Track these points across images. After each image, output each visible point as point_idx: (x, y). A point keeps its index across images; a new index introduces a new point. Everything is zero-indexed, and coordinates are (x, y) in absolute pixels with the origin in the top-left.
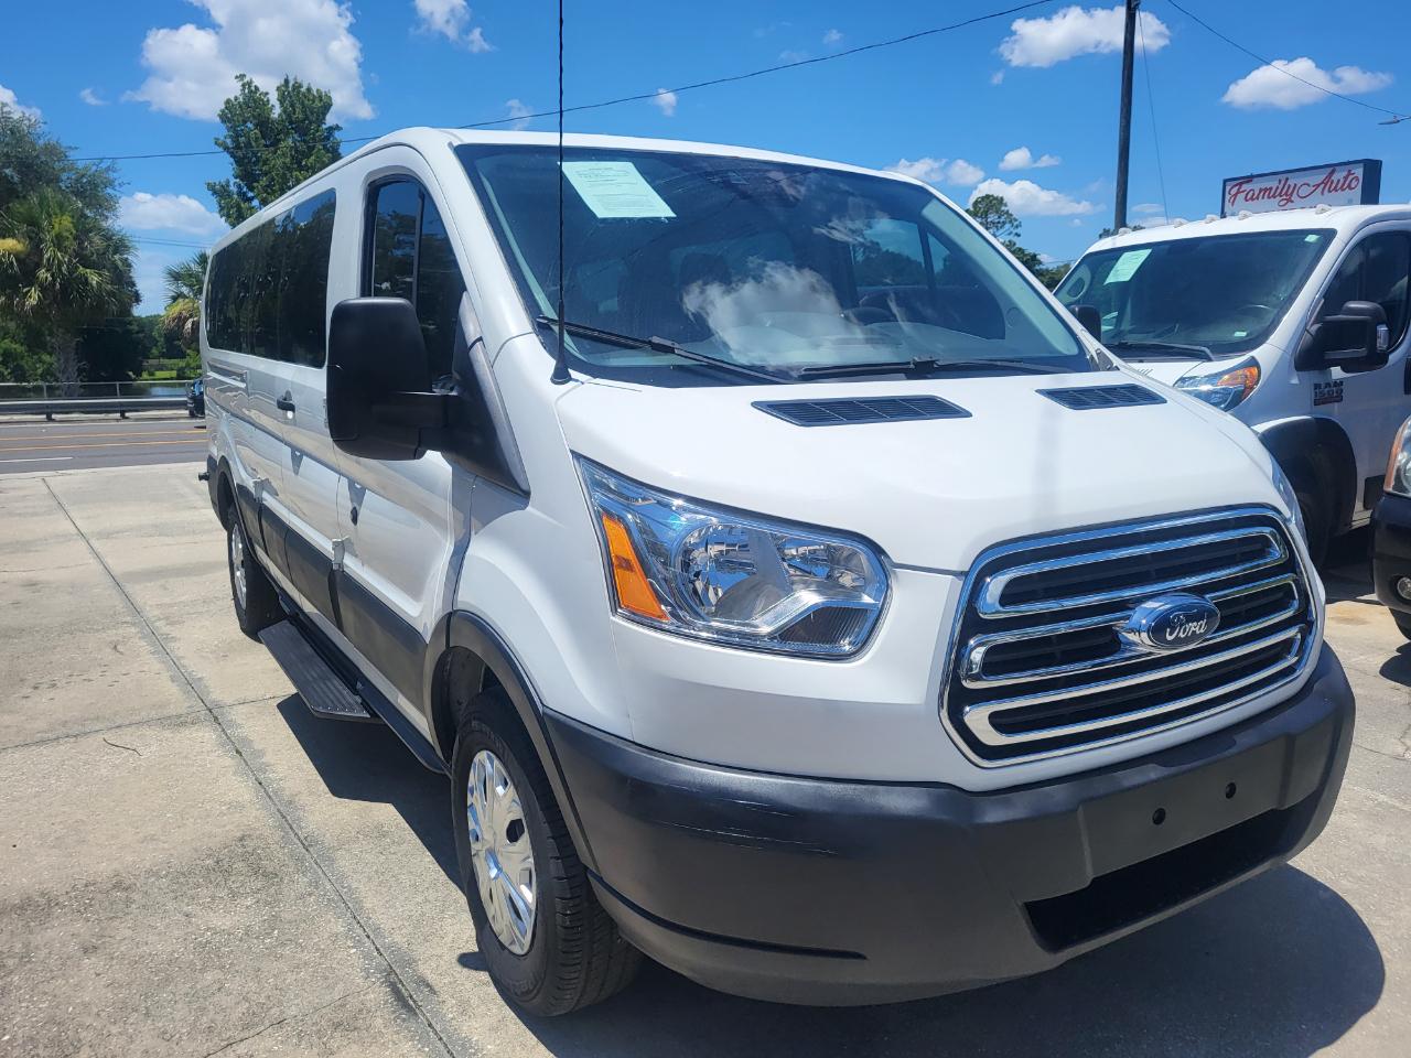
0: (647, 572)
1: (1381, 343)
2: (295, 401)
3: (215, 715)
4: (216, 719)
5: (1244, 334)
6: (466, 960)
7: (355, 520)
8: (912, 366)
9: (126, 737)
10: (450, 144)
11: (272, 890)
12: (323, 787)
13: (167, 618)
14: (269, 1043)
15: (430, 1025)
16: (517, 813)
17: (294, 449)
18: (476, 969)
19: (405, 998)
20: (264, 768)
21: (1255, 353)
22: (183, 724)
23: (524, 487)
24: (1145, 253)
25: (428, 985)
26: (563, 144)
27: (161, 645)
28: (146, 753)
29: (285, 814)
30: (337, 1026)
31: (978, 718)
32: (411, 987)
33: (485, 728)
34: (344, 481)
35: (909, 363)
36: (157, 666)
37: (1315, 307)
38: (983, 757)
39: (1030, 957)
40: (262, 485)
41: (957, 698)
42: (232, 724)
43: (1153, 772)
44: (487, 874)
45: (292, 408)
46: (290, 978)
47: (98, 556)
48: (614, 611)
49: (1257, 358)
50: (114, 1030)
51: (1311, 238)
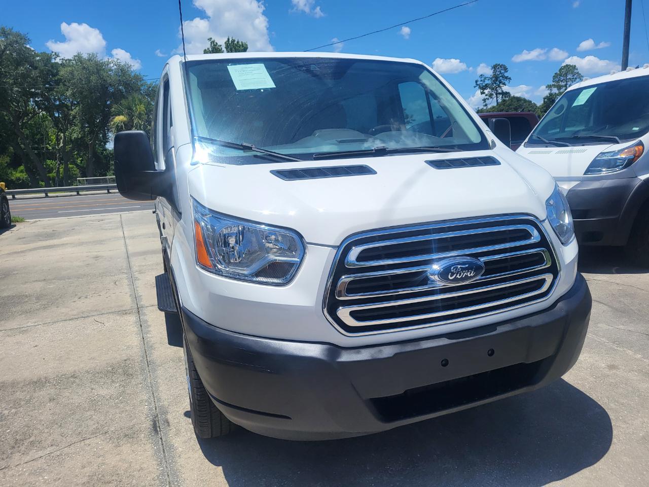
0: (206, 247)
3: (139, 310)
5: (637, 128)
6: (185, 414)
8: (374, 151)
9: (103, 318)
10: (181, 62)
11: (128, 381)
12: (166, 340)
13: (140, 271)
14: (98, 440)
15: (161, 439)
18: (188, 417)
19: (157, 427)
20: (147, 332)
21: (641, 139)
22: (126, 314)
23: (181, 212)
24: (594, 90)
25: (168, 423)
27: (132, 282)
28: (107, 324)
31: (344, 313)
32: (161, 423)
36: (127, 291)
38: (348, 331)
42: (145, 314)
43: (442, 342)
46: (118, 416)
47: (126, 246)
48: (197, 264)
50: (46, 431)
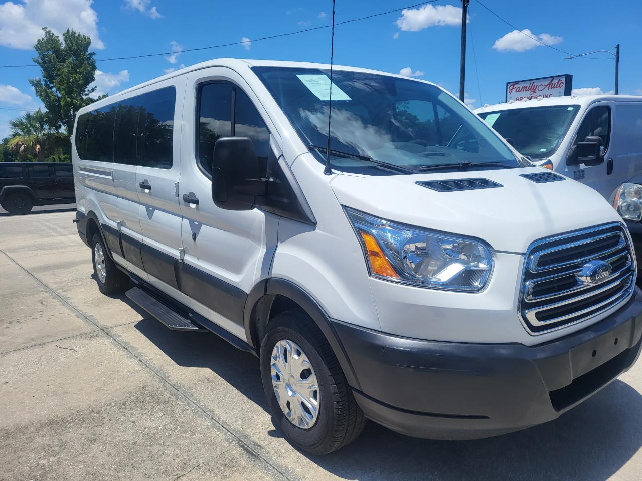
1: (601, 154)
2: (150, 184)
3: (106, 332)
4: (107, 334)
5: (545, 150)
6: (271, 433)
7: (194, 239)
8: (461, 165)
9: (67, 344)
10: (248, 66)
11: (169, 408)
12: (173, 362)
13: (62, 288)
14: (195, 476)
15: (267, 462)
16: (307, 365)
17: (148, 207)
18: (278, 437)
19: (252, 452)
20: (141, 355)
21: (550, 158)
22: (93, 336)
23: (314, 221)
24: (498, 115)
25: (259, 446)
26: (333, 69)
27: (65, 301)
28: (80, 351)
29: (159, 374)
30: (225, 466)
31: (531, 315)
32: (252, 447)
33: (286, 329)
34: (186, 222)
35: (460, 164)
36: (68, 311)
37: (574, 138)
38: (532, 331)
39: (548, 414)
40: (121, 224)
41: (523, 306)
42: (117, 336)
43: (591, 335)
44: (284, 395)
45: (149, 188)
46: (194, 447)
47: (13, 260)
48: (370, 275)
49: (551, 160)
50: (121, 475)
51: (570, 109)
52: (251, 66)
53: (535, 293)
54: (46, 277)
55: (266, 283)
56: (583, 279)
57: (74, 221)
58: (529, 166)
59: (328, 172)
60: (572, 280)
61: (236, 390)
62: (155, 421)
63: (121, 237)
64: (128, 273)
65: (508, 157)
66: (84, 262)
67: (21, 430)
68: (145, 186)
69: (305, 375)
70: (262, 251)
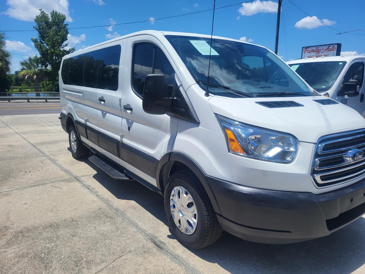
0: (238, 142)
1: (357, 90)
2: (105, 99)
3: (77, 179)
4: (78, 180)
5: (325, 87)
6: (169, 237)
7: (129, 129)
8: (280, 94)
9: (57, 184)
10: (163, 35)
11: (113, 221)
12: (114, 197)
13: (52, 155)
14: (130, 256)
15: (167, 251)
16: (191, 200)
17: (102, 111)
18: (173, 239)
19: (159, 246)
20: (97, 192)
21: (328, 92)
22: (70, 181)
23: (198, 122)
24: (298, 66)
25: (163, 243)
27: (54, 162)
28: (64, 188)
29: (107, 202)
30: (145, 252)
31: (318, 177)
32: (159, 243)
33: (180, 180)
34: (125, 120)
35: (279, 93)
36: (56, 167)
37: (342, 81)
39: (325, 232)
40: (86, 121)
41: (314, 172)
42: (83, 181)
43: (351, 190)
44: (177, 216)
45: (104, 101)
46: (128, 241)
47: (25, 139)
48: (229, 152)
50: (90, 254)
51: (341, 63)
52: (164, 35)
53: (321, 165)
54: (44, 149)
55: (170, 155)
56: (348, 159)
57: (59, 118)
58: (317, 95)
59: (207, 95)
60: (342, 159)
61: (149, 213)
62: (106, 227)
63: (86, 127)
64: (89, 148)
65: (305, 90)
66: (64, 141)
67: (35, 228)
68: (102, 100)
69: (190, 205)
70: (168, 137)
